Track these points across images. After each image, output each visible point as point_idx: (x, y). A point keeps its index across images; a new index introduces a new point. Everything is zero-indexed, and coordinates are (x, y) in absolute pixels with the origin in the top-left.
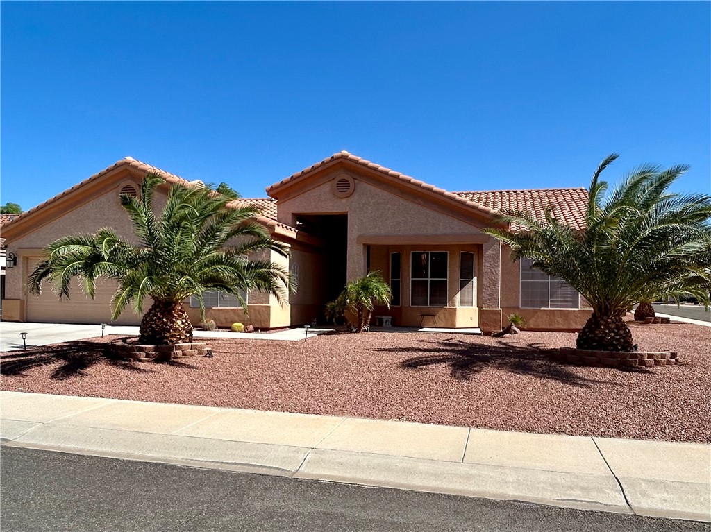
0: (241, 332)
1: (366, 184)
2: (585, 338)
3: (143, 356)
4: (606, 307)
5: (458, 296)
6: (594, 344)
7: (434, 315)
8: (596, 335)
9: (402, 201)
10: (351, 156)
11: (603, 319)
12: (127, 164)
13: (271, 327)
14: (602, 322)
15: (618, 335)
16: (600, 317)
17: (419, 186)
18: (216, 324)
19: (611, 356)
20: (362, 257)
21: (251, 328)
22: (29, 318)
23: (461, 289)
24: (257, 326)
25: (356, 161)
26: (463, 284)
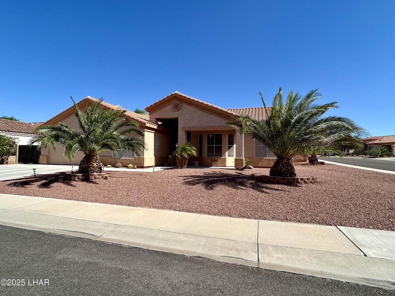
0: (132, 168)
1: (186, 106)
2: (273, 170)
3: (76, 179)
4: (282, 156)
5: (227, 153)
6: (277, 173)
7: (217, 161)
8: (277, 169)
9: (201, 112)
10: (179, 94)
11: (281, 162)
12: (88, 99)
13: (145, 166)
14: (280, 163)
15: (287, 170)
16: (279, 160)
17: (208, 105)
18: (122, 165)
19: (283, 179)
20: (184, 136)
21: (136, 166)
22: (50, 163)
23: (228, 149)
24: (139, 166)
25: (181, 96)
26: (229, 148)
